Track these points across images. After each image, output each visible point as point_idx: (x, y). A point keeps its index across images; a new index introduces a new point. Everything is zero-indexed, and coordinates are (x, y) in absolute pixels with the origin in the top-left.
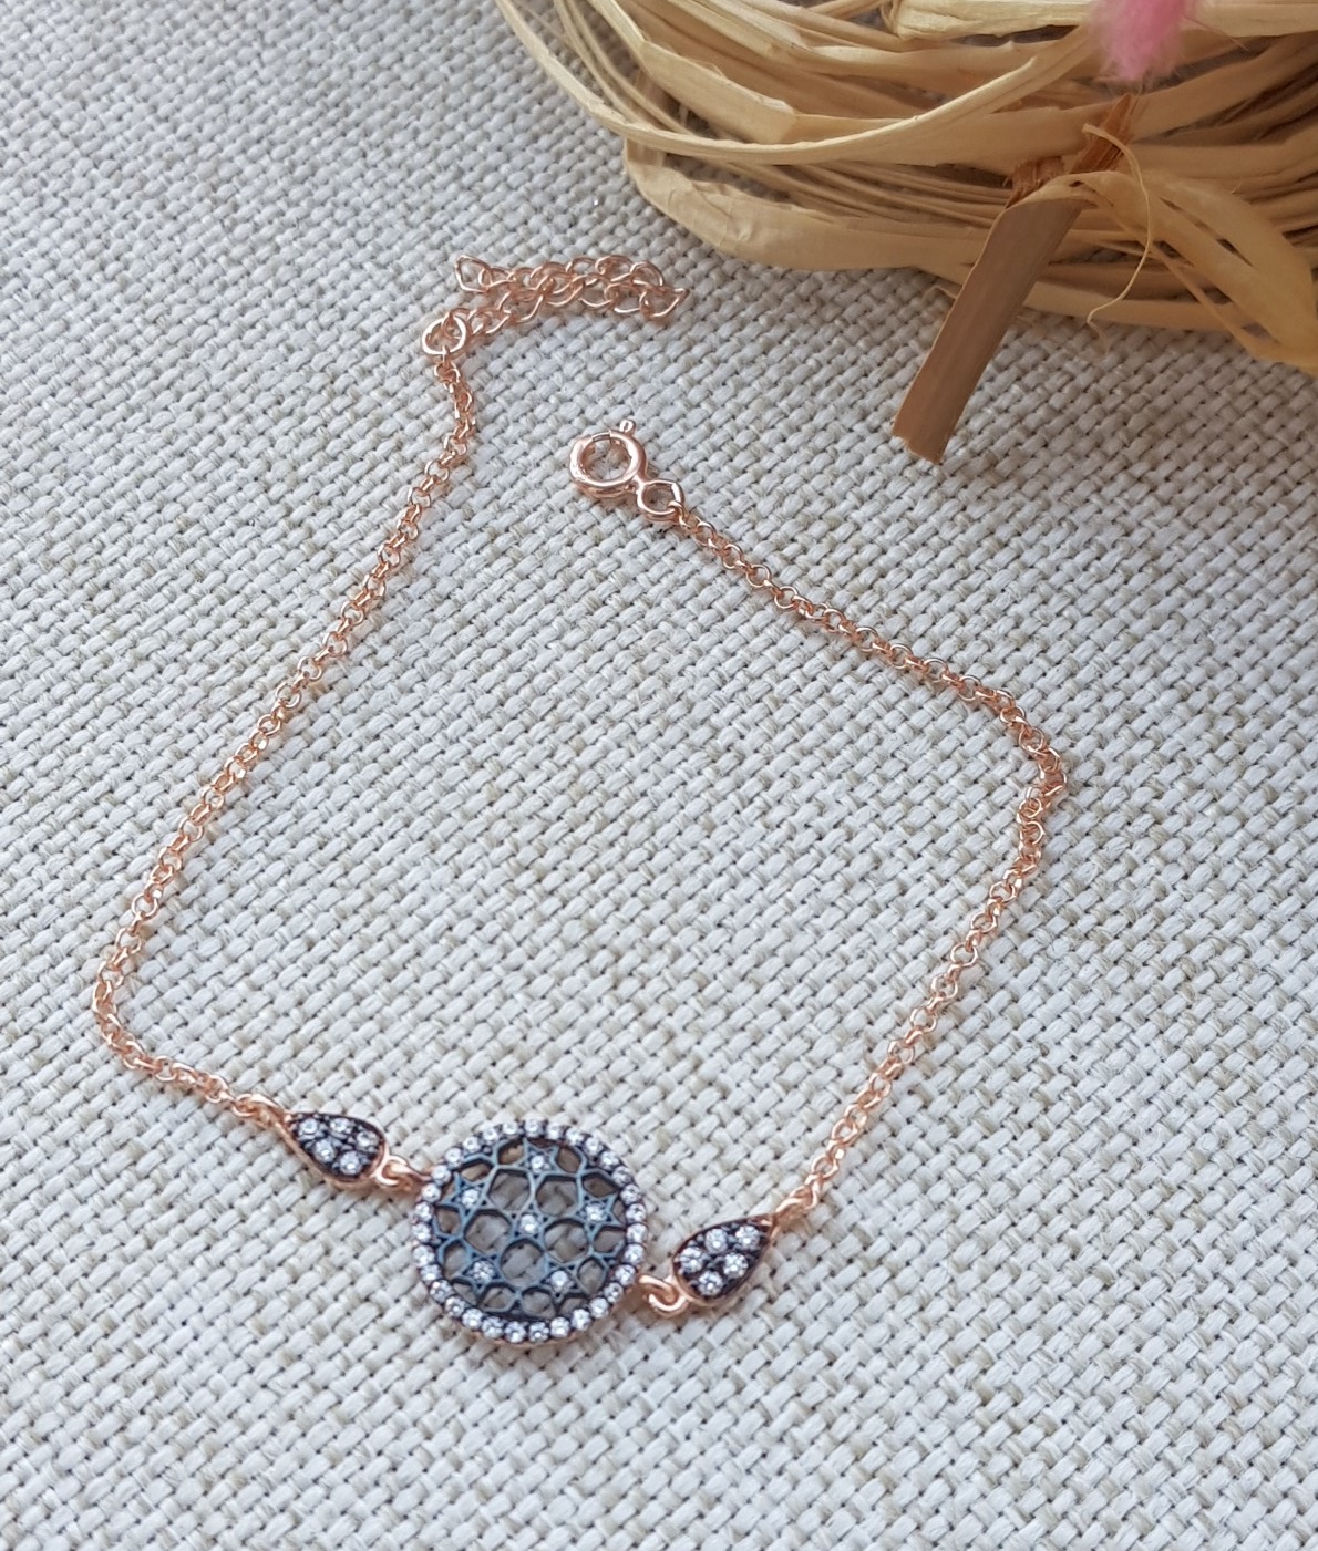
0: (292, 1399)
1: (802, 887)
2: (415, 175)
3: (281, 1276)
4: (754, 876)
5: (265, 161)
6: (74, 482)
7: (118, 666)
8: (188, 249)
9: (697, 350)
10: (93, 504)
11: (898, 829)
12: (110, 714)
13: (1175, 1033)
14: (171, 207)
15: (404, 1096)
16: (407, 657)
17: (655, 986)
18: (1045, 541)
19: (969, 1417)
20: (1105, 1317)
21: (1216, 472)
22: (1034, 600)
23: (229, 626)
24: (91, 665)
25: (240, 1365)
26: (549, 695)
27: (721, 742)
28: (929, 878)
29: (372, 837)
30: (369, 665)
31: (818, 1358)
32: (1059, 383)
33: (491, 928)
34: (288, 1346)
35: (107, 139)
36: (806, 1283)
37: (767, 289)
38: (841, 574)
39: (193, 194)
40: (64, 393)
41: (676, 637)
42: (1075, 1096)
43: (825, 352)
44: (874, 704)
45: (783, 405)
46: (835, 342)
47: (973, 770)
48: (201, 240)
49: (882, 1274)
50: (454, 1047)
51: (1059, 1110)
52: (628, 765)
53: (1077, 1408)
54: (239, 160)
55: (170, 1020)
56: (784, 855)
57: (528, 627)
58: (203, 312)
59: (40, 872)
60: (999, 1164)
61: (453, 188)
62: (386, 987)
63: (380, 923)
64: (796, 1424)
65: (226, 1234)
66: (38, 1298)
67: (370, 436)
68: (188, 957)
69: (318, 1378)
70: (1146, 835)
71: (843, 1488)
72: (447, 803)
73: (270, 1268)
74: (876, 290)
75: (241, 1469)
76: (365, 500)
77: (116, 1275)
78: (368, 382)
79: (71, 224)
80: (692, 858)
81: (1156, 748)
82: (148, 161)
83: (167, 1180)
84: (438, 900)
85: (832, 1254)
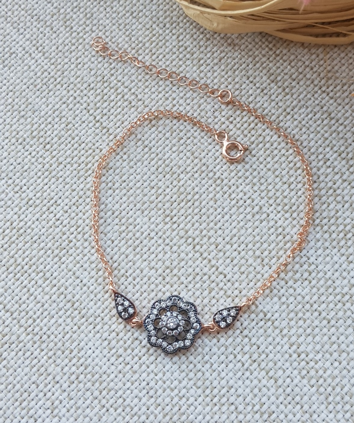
0: (120, 367)
1: (241, 217)
2: (120, 14)
3: (114, 334)
4: (228, 214)
5: (78, 13)
6: (36, 113)
7: (54, 166)
8: (60, 41)
9: (202, 62)
10: (42, 119)
11: (266, 198)
12: (53, 180)
13: (343, 251)
14: (54, 29)
15: (141, 282)
16: (131, 158)
17: (205, 247)
18: (300, 111)
19: (295, 360)
20: (329, 331)
21: (345, 88)
22: (298, 129)
23: (83, 152)
24: (47, 166)
25: (106, 359)
26: (170, 166)
27: (216, 177)
28: (275, 211)
29: (126, 210)
30: (121, 161)
31: (255, 347)
32: (301, 64)
33: (160, 234)
34: (117, 353)
35: (35, 10)
36: (250, 327)
37: (219, 42)
38: (245, 125)
39: (60, 24)
40: (31, 87)
41: (202, 147)
42: (317, 270)
43: (236, 60)
44: (257, 163)
45: (226, 76)
46: (239, 56)
47: (285, 180)
48: (63, 39)
49: (270, 323)
50: (153, 268)
51: (314, 275)
52: (192, 184)
53: (323, 356)
54: (71, 13)
55: (78, 265)
56: (236, 208)
57: (162, 147)
58: (66, 60)
59: (40, 226)
60: (299, 291)
61: (131, 17)
62: (133, 252)
63: (131, 234)
64: (251, 365)
65: (98, 324)
66: (52, 345)
67: (115, 94)
68: (81, 247)
69: (126, 361)
70: (332, 195)
71: (264, 382)
72: (146, 199)
73: (111, 332)
74: (249, 40)
75: (109, 387)
76: (115, 113)
77: (71, 337)
78: (113, 78)
79: (28, 36)
80: (211, 210)
81: (333, 170)
82: (47, 15)
83: (82, 310)
84: (145, 227)
85: (256, 318)
